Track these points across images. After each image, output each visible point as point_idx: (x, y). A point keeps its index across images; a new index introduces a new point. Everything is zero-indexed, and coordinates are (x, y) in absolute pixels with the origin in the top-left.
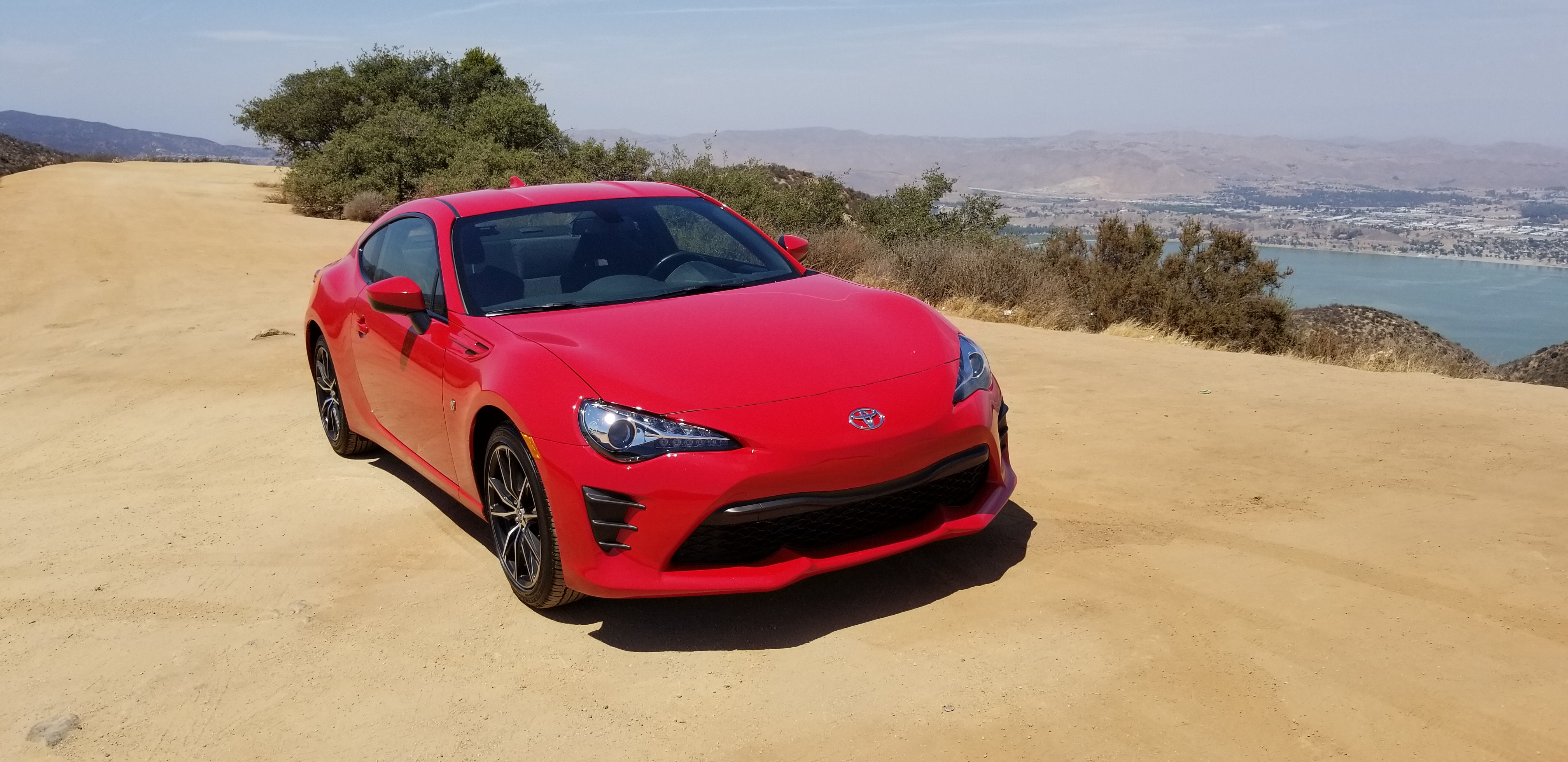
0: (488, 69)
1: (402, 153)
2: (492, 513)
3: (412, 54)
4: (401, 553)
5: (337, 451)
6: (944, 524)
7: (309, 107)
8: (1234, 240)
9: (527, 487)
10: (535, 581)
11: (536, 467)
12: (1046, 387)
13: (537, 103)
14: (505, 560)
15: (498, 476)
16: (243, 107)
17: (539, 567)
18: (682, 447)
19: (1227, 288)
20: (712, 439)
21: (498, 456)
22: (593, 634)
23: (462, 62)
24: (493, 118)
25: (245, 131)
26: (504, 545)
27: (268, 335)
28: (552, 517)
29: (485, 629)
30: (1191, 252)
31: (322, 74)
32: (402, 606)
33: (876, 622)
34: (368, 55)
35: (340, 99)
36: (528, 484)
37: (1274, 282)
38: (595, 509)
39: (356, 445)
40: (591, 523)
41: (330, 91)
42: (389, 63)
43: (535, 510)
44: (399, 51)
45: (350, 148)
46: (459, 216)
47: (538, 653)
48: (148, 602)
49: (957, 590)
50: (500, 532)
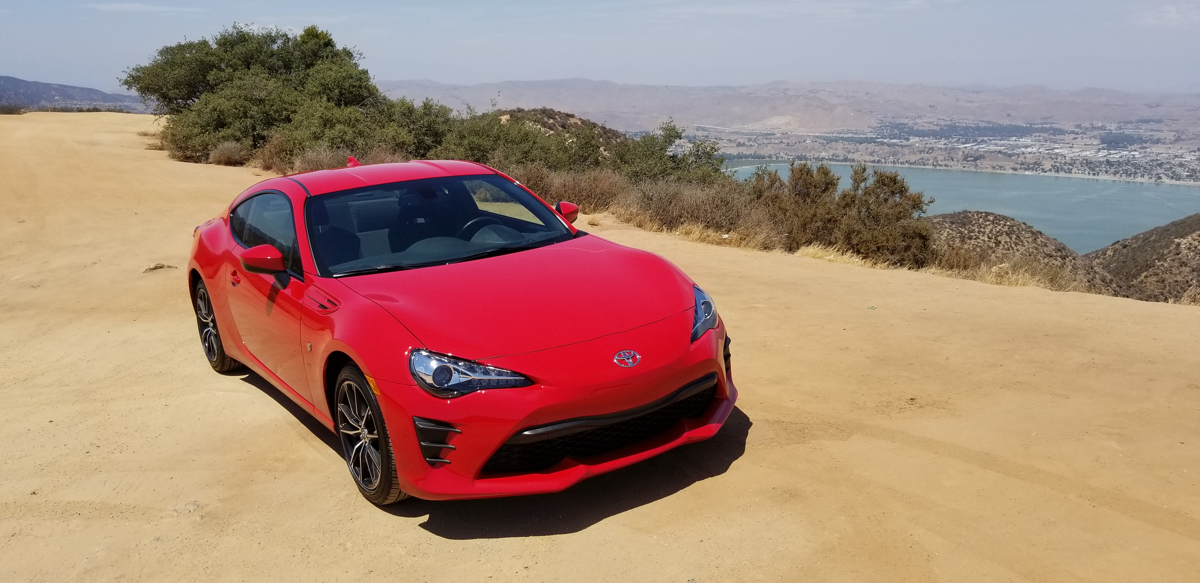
0: (322, 42)
1: (254, 110)
2: (341, 430)
3: (260, 30)
4: (270, 458)
5: (215, 369)
6: (685, 434)
7: (180, 72)
8: (891, 178)
9: (369, 414)
10: (376, 485)
11: (376, 400)
12: (756, 306)
13: (360, 68)
14: (352, 467)
15: (345, 402)
16: (128, 73)
17: (380, 475)
18: (488, 385)
19: (887, 215)
20: (511, 378)
21: (346, 388)
22: (422, 525)
23: (301, 37)
24: (326, 82)
25: (129, 90)
26: (351, 455)
27: (156, 268)
28: (389, 438)
29: (338, 522)
30: (860, 188)
31: (190, 46)
32: (273, 505)
33: (635, 510)
34: (227, 32)
35: (205, 67)
36: (370, 412)
37: (921, 209)
38: (423, 434)
39: (230, 365)
40: (420, 445)
41: (197, 60)
42: (242, 38)
43: (376, 432)
45: (213, 107)
46: (310, 195)
47: (380, 542)
48: (73, 504)
49: (696, 482)
50: (349, 446)
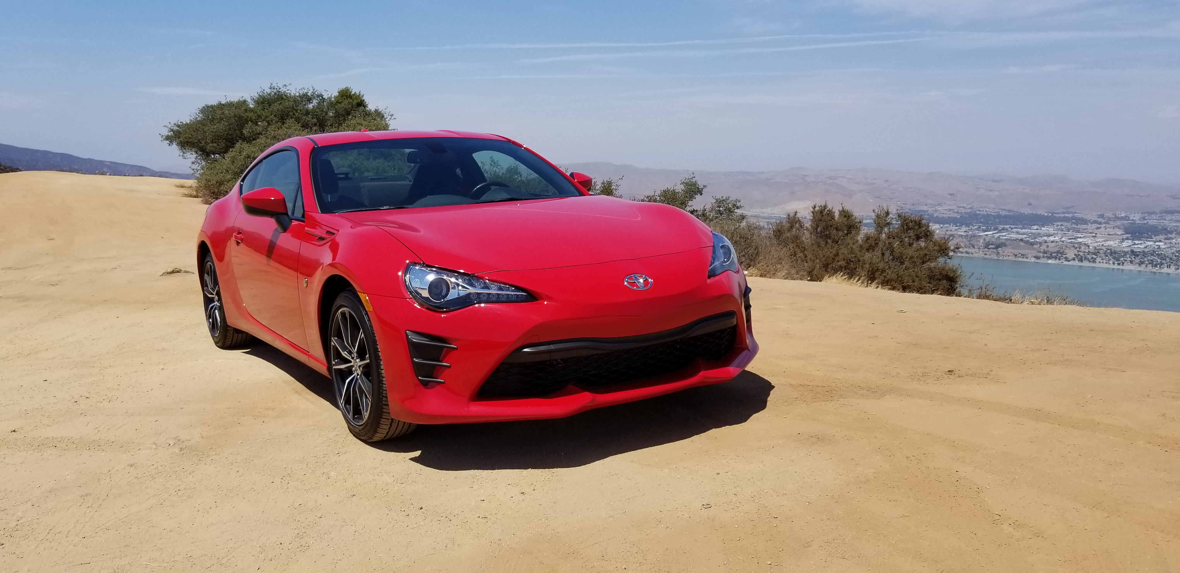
0: (355, 102)
2: (334, 367)
3: (297, 90)
4: (261, 407)
5: (217, 345)
6: (702, 373)
7: (219, 127)
8: (915, 222)
9: (362, 337)
10: (366, 417)
11: (369, 320)
12: (778, 307)
14: (343, 405)
15: (339, 336)
16: (169, 127)
17: (370, 404)
18: (489, 299)
19: (912, 257)
20: (513, 293)
21: (340, 317)
22: (413, 459)
23: (335, 97)
25: (170, 147)
26: (342, 391)
27: (173, 272)
28: (381, 360)
29: (324, 456)
30: (883, 231)
31: (230, 105)
32: (257, 441)
33: (645, 450)
34: (265, 92)
35: (242, 122)
36: (363, 335)
37: (947, 255)
38: (416, 349)
39: (232, 338)
40: (413, 362)
41: (235, 116)
42: (280, 97)
43: (367, 356)
44: (288, 88)
46: (317, 145)
47: (367, 472)
48: (51, 439)
49: (712, 429)
50: (340, 381)
